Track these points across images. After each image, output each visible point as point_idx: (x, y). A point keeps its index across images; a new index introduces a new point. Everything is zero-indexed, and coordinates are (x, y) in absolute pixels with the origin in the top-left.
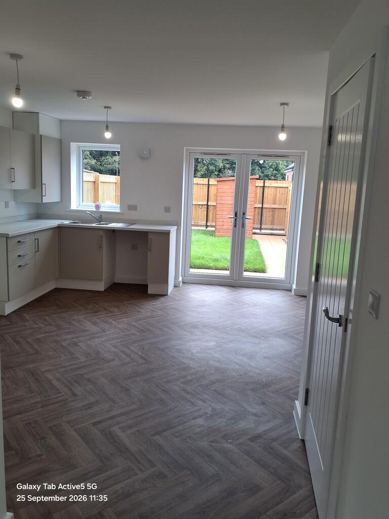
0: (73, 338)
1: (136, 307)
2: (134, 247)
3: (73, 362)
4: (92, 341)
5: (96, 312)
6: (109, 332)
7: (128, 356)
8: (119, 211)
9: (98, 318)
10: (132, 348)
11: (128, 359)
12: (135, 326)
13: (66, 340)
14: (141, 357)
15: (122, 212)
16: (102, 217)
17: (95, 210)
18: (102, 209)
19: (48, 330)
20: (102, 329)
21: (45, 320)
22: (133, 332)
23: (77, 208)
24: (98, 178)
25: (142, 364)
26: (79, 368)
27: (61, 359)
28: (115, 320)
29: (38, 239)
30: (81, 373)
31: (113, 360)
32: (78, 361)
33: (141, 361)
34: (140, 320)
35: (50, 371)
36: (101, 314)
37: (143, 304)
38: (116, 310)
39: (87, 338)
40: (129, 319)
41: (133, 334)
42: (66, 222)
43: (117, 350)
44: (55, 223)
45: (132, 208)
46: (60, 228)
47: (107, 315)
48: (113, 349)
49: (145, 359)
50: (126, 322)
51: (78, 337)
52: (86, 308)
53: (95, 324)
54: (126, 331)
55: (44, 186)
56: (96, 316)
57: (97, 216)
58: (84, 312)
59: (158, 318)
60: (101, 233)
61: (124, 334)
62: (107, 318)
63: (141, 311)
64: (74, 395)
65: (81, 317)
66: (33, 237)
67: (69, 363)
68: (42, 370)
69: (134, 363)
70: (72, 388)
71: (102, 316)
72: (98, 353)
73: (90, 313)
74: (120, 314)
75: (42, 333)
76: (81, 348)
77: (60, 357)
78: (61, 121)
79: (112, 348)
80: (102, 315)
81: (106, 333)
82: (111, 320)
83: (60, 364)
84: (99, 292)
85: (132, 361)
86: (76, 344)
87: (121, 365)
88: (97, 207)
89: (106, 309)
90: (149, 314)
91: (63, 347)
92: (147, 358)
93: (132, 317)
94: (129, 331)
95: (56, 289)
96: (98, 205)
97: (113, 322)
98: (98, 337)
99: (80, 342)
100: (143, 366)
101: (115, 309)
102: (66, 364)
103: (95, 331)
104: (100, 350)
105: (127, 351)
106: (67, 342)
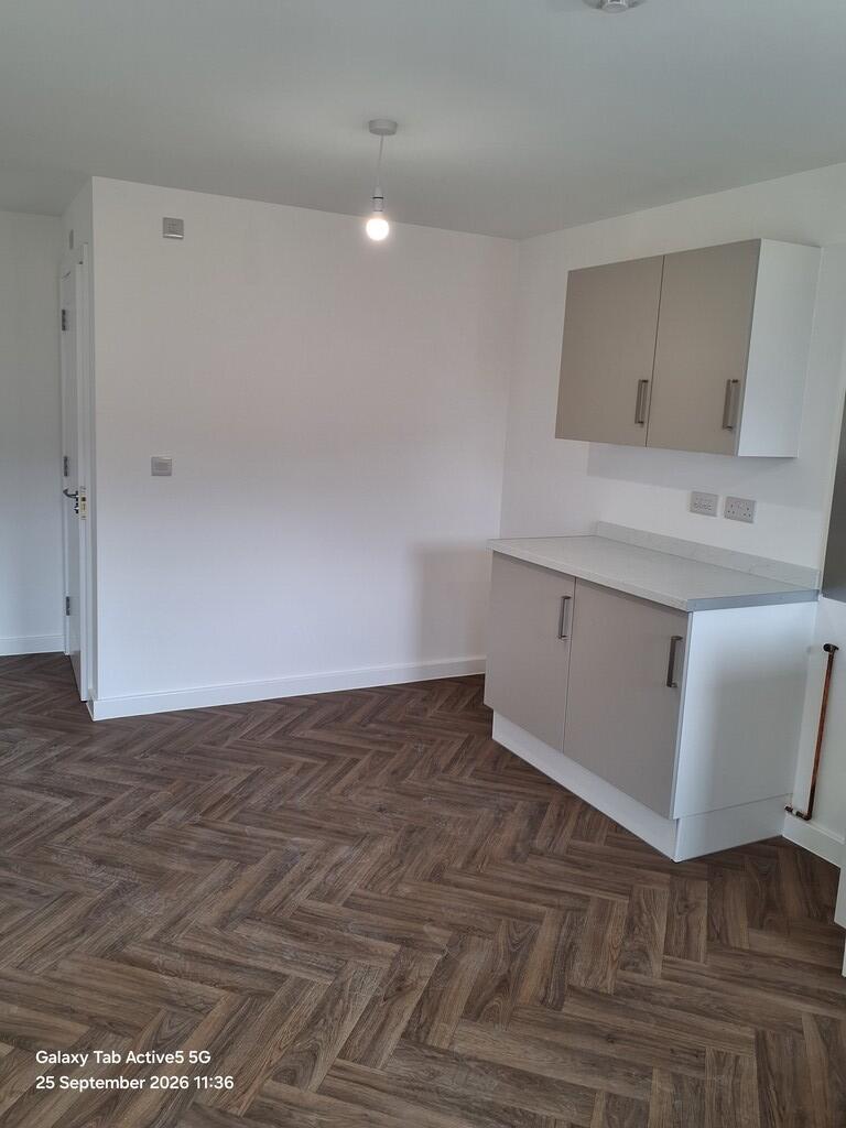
7: (195, 956)
10: (215, 990)
11: (181, 942)
14: (150, 967)
25: (124, 942)
31: (221, 925)
48: (269, 963)
72: (295, 933)
85: (164, 940)
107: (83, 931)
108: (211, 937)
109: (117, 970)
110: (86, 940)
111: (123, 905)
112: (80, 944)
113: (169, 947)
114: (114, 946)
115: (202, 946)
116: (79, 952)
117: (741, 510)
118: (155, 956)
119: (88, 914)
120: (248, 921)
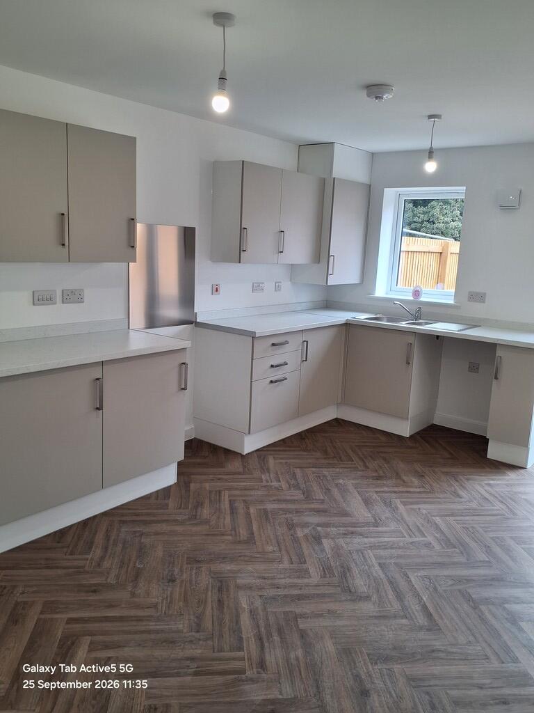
0: (318, 525)
1: (456, 484)
2: (474, 368)
3: (296, 581)
4: (348, 540)
5: (379, 478)
6: (384, 529)
7: (399, 596)
8: (452, 302)
9: (377, 492)
10: (413, 580)
11: (396, 606)
12: (437, 528)
13: (306, 525)
14: (425, 608)
15: (458, 304)
16: (421, 311)
17: (412, 298)
18: (423, 299)
19: (288, 498)
20: (376, 520)
21: (294, 474)
22: (430, 539)
23: (387, 294)
24: (448, 247)
25: (421, 628)
26: (300, 598)
27: (281, 566)
28: (404, 504)
29: (307, 342)
30: (298, 610)
31: (368, 598)
32: (306, 581)
33: (422, 620)
34: (452, 515)
35: (250, 588)
36: (384, 485)
37: (468, 480)
38: (416, 481)
39: (342, 530)
40: (432, 506)
41: (428, 545)
42: (361, 317)
43: (382, 576)
44: (341, 317)
45: (478, 297)
46: (348, 326)
47: (396, 489)
48: (377, 571)
49: (429, 616)
50: (424, 512)
51: (327, 525)
52: (367, 467)
53: (367, 502)
54: (417, 533)
55: (331, 258)
56: (377, 486)
57: (413, 309)
58: (360, 473)
59: (488, 518)
60: (411, 339)
61: (411, 540)
62: (393, 495)
63: (461, 492)
64: (262, 665)
65: (349, 483)
66: (299, 339)
67: (288, 581)
68: (239, 581)
69: (404, 621)
70: (266, 644)
71: (386, 489)
72: (345, 571)
73: (367, 478)
74: (420, 492)
75: (278, 500)
76: (323, 550)
77: (281, 562)
78: (373, 155)
79: (377, 568)
80: (388, 486)
81: (380, 529)
82: (398, 501)
83: (273, 578)
84: (400, 438)
85: (402, 613)
86: (317, 539)
87: (376, 617)
88: (417, 293)
89: (398, 476)
90: (474, 505)
91: (295, 540)
92: (436, 617)
93: (440, 503)
94: (424, 536)
95: (337, 420)
96: (418, 291)
97: (401, 507)
98: (361, 534)
99: (327, 536)
100: (421, 635)
101: (414, 479)
102: (283, 581)
103: (361, 520)
104: (353, 566)
105: (402, 584)
106: (307, 531)
107: (433, 651)
108: (380, 597)
109: (441, 618)
110: (437, 644)
111: (395, 648)
112: (443, 645)
113: (404, 608)
114: (429, 630)
115: (390, 597)
116: (448, 641)
117: (72, 296)
118: (416, 610)
119: (419, 660)
120: (353, 590)
